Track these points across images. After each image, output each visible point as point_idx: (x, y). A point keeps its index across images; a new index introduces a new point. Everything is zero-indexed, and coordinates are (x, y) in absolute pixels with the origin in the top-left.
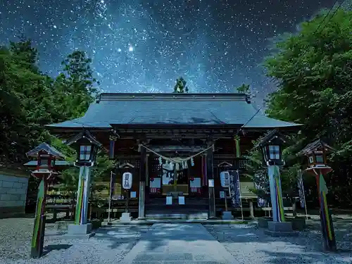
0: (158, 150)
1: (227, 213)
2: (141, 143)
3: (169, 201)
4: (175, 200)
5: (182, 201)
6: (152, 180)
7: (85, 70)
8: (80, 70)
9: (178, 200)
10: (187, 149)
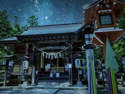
0: (43, 49)
1: (79, 83)
2: (34, 46)
3: (51, 75)
4: (54, 75)
5: (58, 75)
6: (46, 65)
7: (35, 23)
8: (34, 23)
9: (56, 75)
10: (58, 48)
